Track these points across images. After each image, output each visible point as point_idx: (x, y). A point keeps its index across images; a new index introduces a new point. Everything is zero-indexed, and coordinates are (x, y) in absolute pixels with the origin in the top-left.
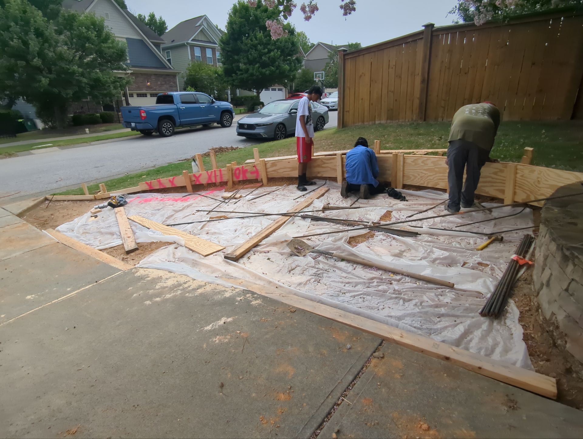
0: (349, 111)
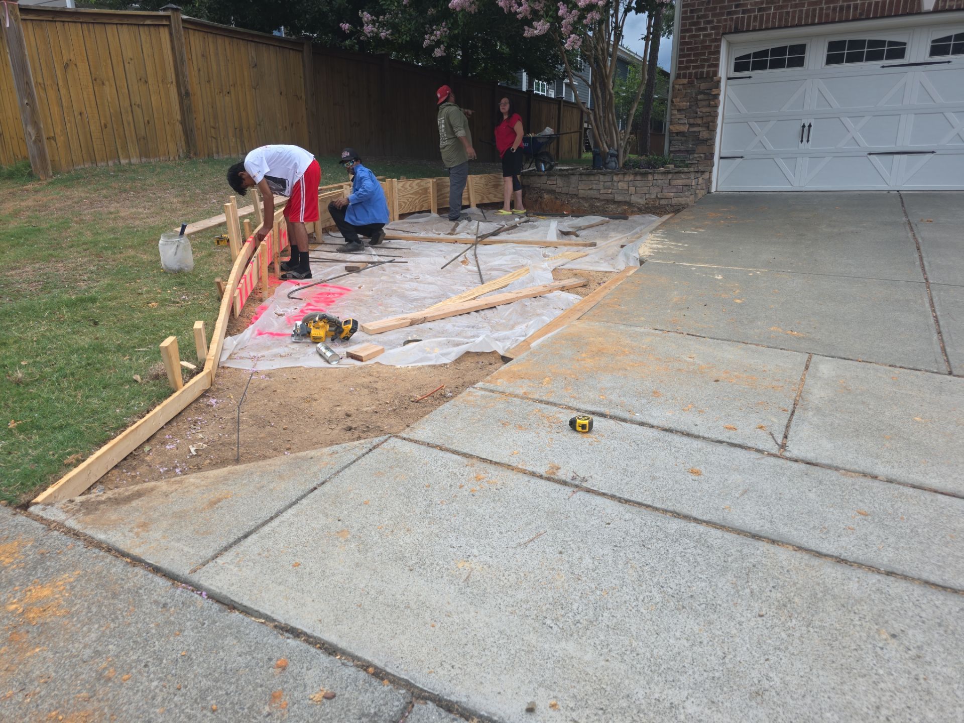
0: (54, 139)
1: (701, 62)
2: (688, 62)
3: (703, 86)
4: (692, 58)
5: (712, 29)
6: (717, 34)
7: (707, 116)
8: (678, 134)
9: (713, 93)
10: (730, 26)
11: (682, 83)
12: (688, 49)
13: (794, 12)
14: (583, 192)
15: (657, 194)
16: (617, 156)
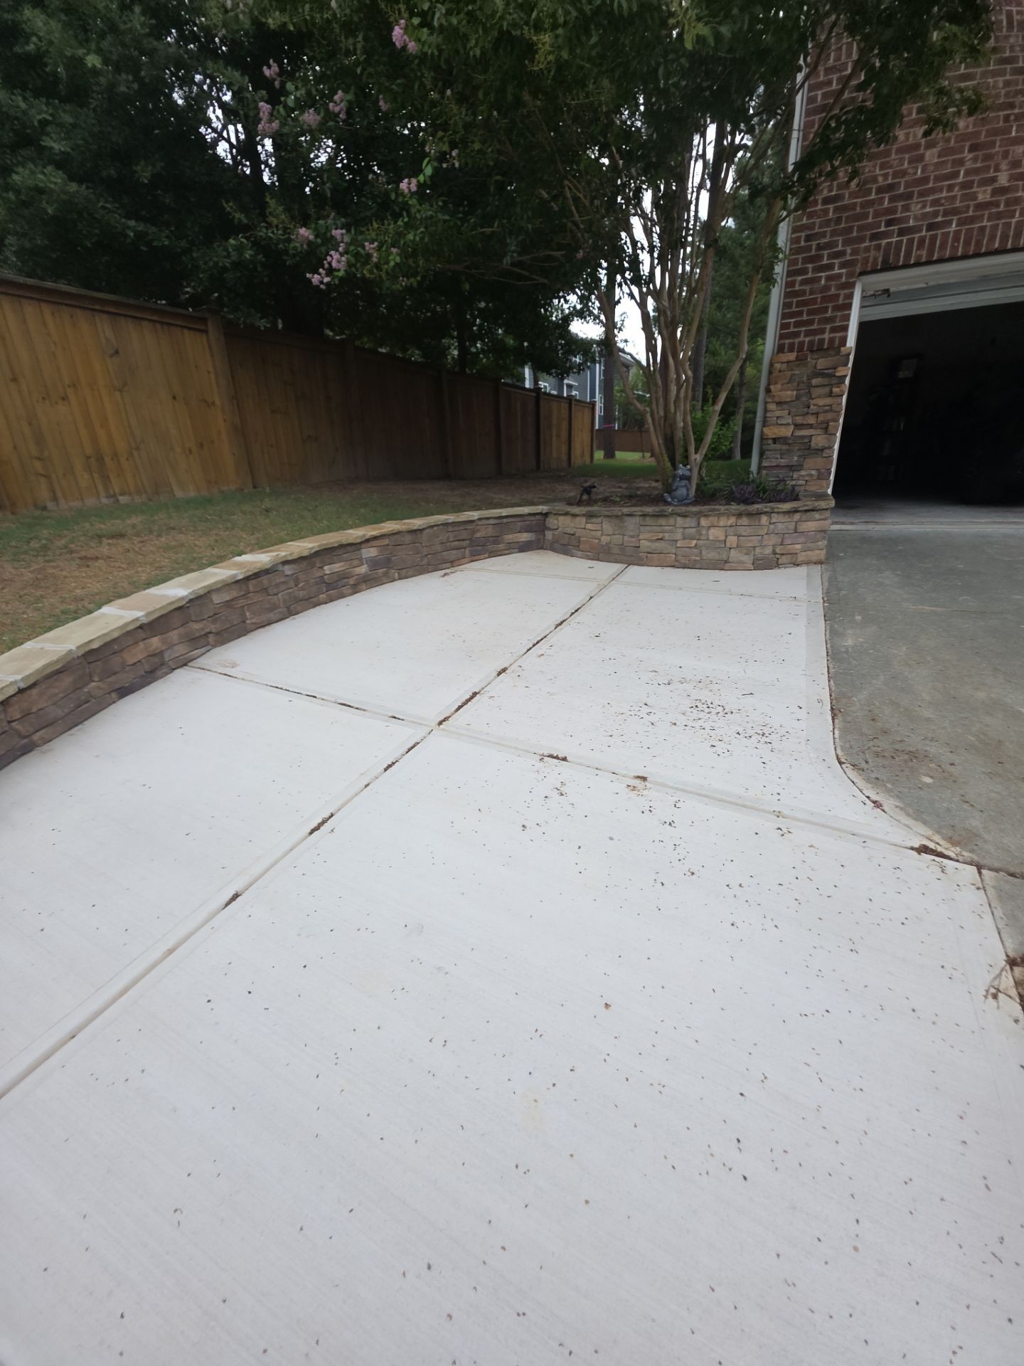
1: (819, 323)
2: (797, 324)
3: (822, 363)
4: (805, 317)
5: (842, 266)
6: (850, 275)
7: (826, 412)
8: (775, 440)
9: (837, 374)
10: (876, 259)
11: (785, 359)
12: (799, 304)
13: (995, 227)
14: (648, 544)
15: (773, 546)
16: (689, 479)
